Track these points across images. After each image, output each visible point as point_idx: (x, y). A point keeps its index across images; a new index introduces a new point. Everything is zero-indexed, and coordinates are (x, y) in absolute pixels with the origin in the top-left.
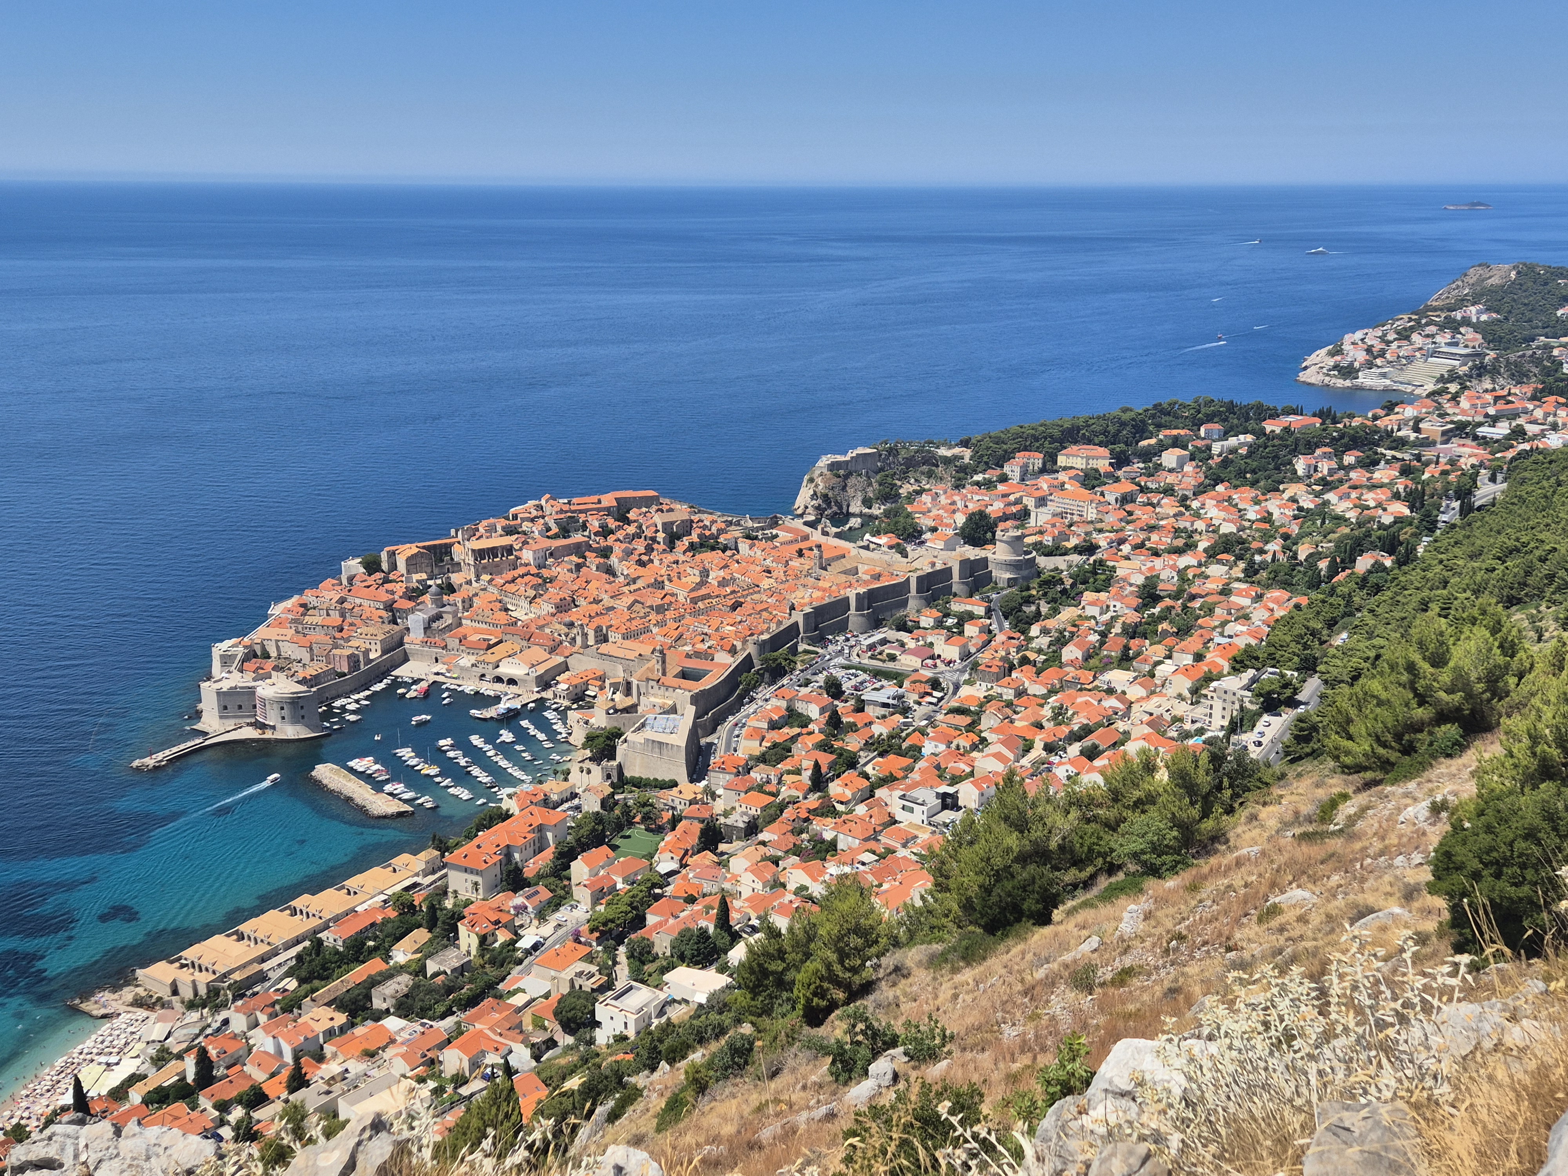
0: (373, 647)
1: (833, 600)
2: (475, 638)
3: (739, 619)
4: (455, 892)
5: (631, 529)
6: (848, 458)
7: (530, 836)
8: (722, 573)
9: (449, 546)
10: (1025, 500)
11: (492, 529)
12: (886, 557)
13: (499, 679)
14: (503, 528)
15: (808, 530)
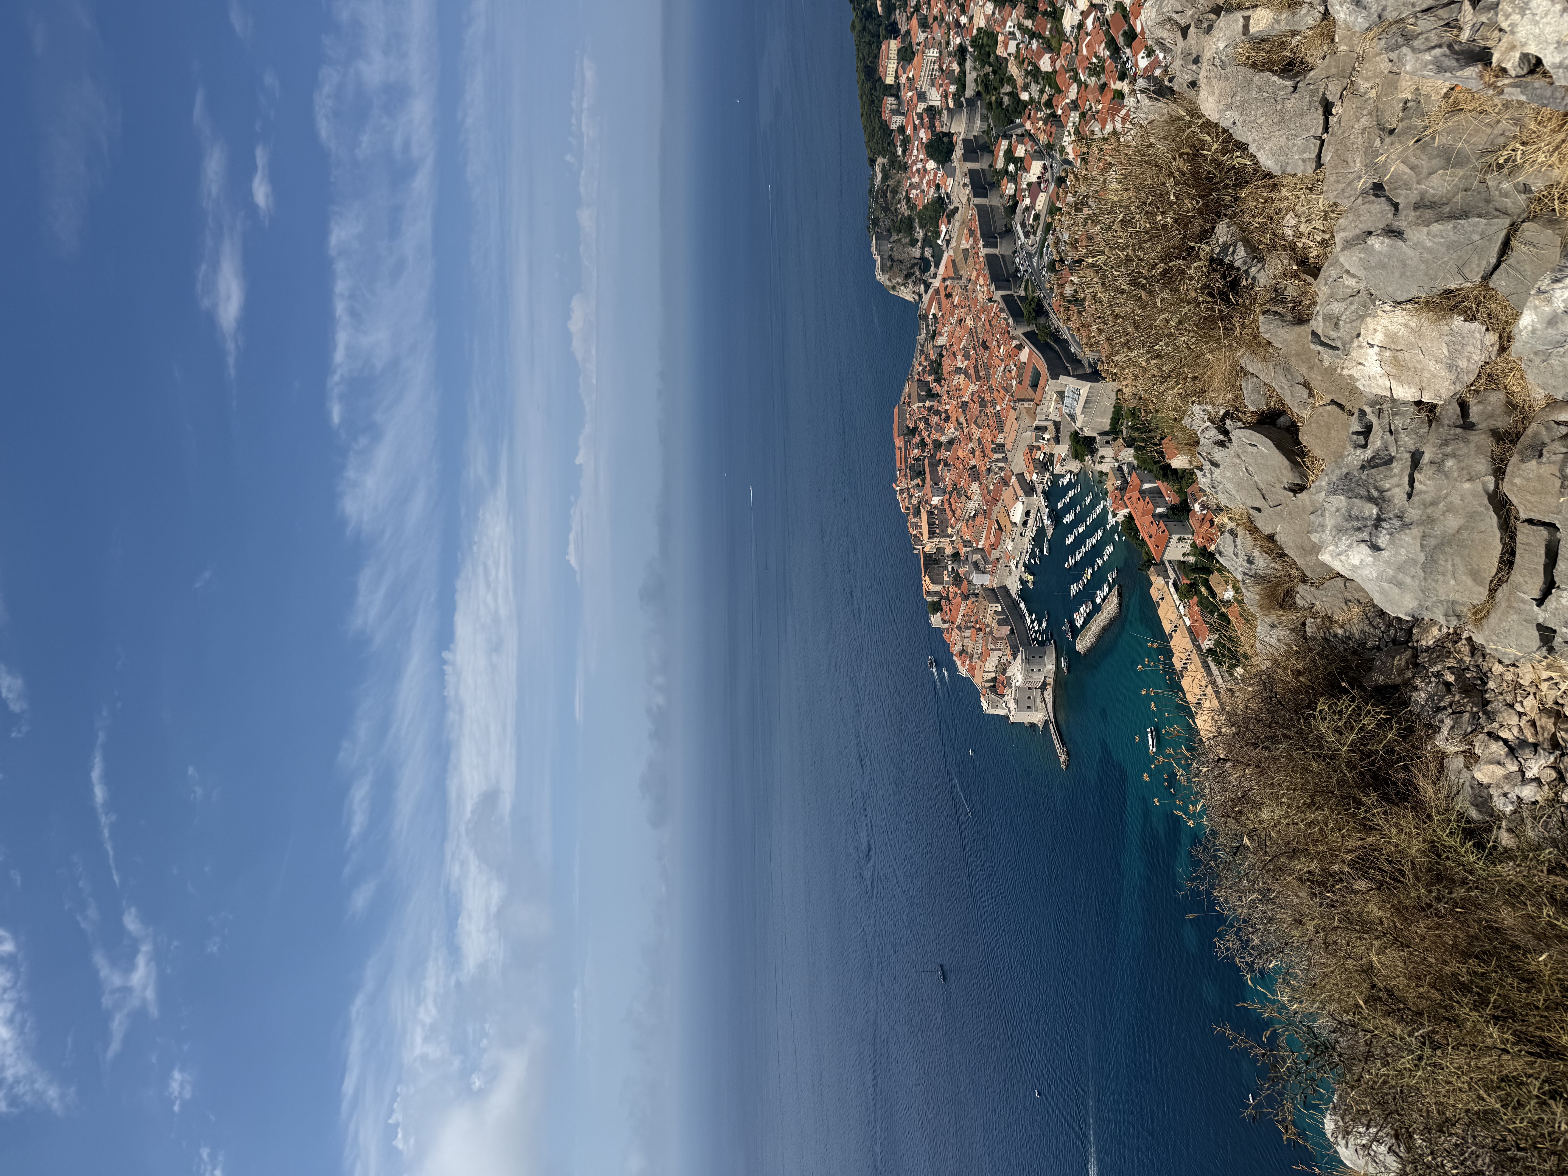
0: (994, 609)
1: (986, 268)
2: (993, 539)
3: (995, 343)
4: (1184, 555)
5: (921, 426)
6: (877, 258)
7: (1147, 499)
8: (959, 357)
9: (926, 555)
10: (919, 111)
11: (916, 526)
12: (957, 224)
13: (1025, 523)
14: (915, 517)
15: (931, 291)
